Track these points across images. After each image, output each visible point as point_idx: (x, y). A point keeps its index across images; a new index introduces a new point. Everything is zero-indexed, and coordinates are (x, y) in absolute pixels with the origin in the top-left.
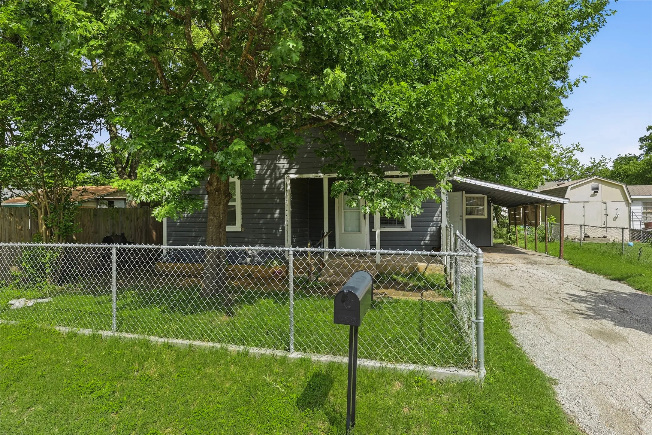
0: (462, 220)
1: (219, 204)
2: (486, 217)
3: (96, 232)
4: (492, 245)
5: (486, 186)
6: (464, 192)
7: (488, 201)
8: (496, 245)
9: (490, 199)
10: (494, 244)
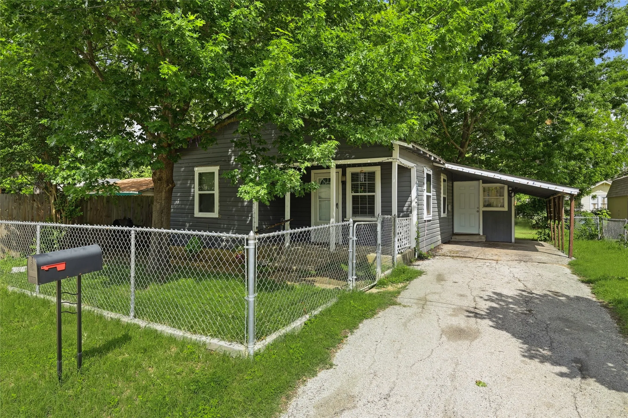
0: (478, 211)
1: (162, 192)
2: (506, 209)
3: (108, 216)
4: (513, 240)
5: (480, 174)
6: (481, 181)
7: (509, 191)
8: (518, 240)
9: (510, 189)
10: (516, 239)
